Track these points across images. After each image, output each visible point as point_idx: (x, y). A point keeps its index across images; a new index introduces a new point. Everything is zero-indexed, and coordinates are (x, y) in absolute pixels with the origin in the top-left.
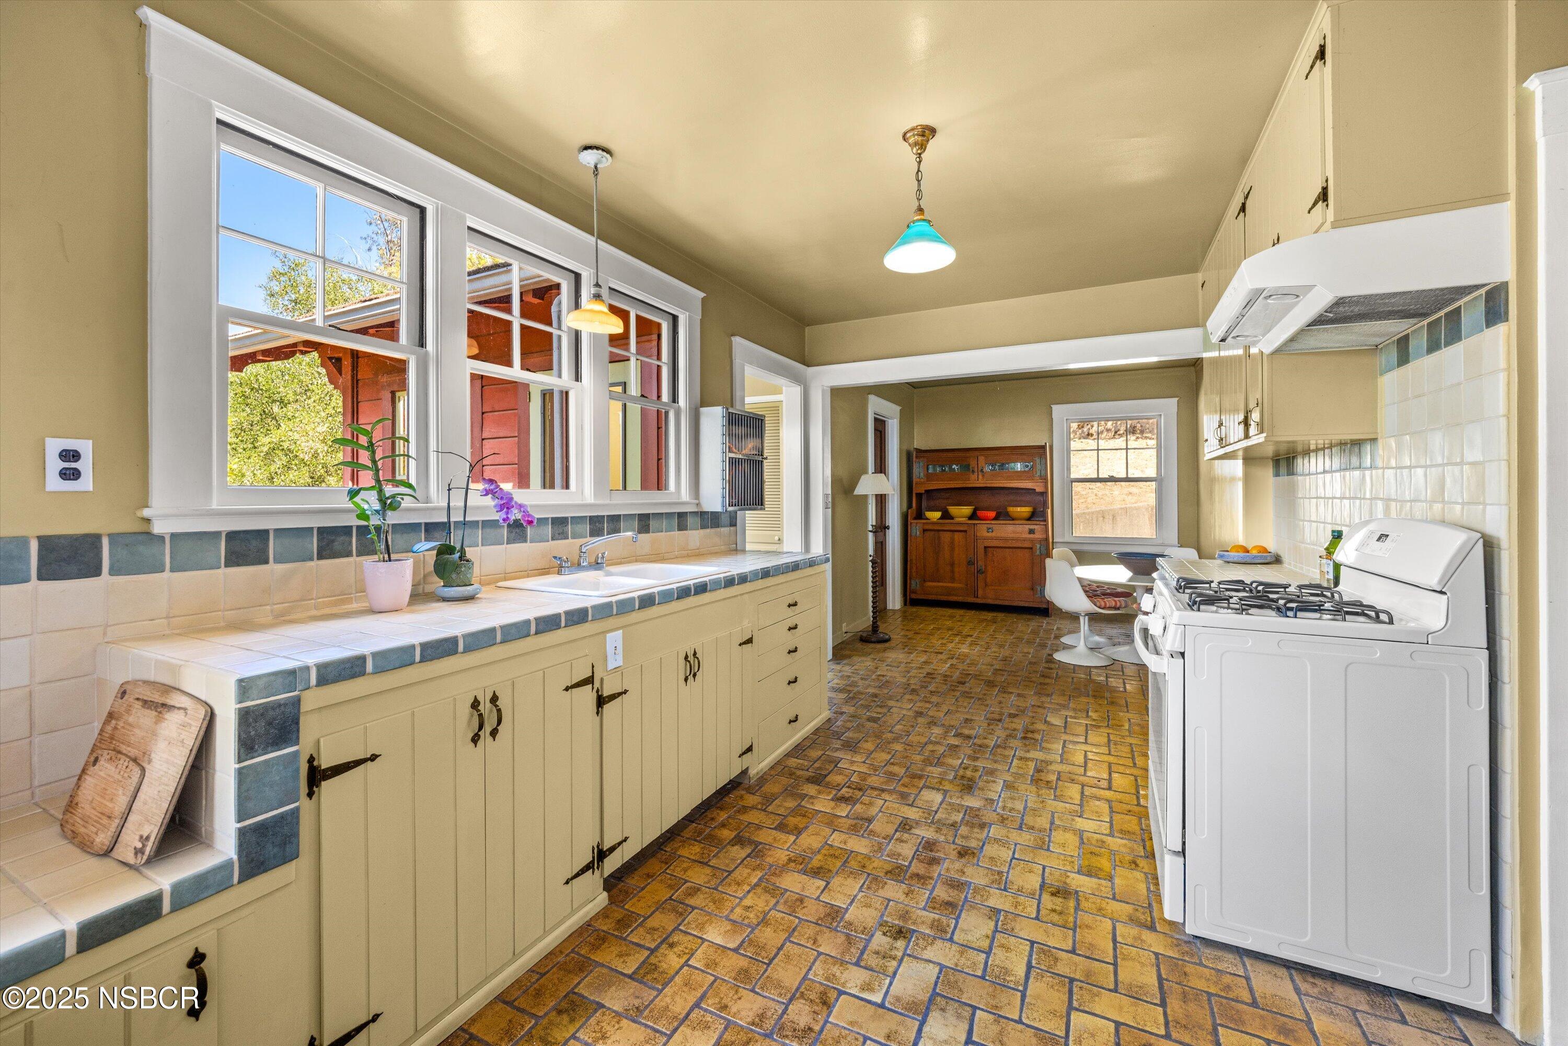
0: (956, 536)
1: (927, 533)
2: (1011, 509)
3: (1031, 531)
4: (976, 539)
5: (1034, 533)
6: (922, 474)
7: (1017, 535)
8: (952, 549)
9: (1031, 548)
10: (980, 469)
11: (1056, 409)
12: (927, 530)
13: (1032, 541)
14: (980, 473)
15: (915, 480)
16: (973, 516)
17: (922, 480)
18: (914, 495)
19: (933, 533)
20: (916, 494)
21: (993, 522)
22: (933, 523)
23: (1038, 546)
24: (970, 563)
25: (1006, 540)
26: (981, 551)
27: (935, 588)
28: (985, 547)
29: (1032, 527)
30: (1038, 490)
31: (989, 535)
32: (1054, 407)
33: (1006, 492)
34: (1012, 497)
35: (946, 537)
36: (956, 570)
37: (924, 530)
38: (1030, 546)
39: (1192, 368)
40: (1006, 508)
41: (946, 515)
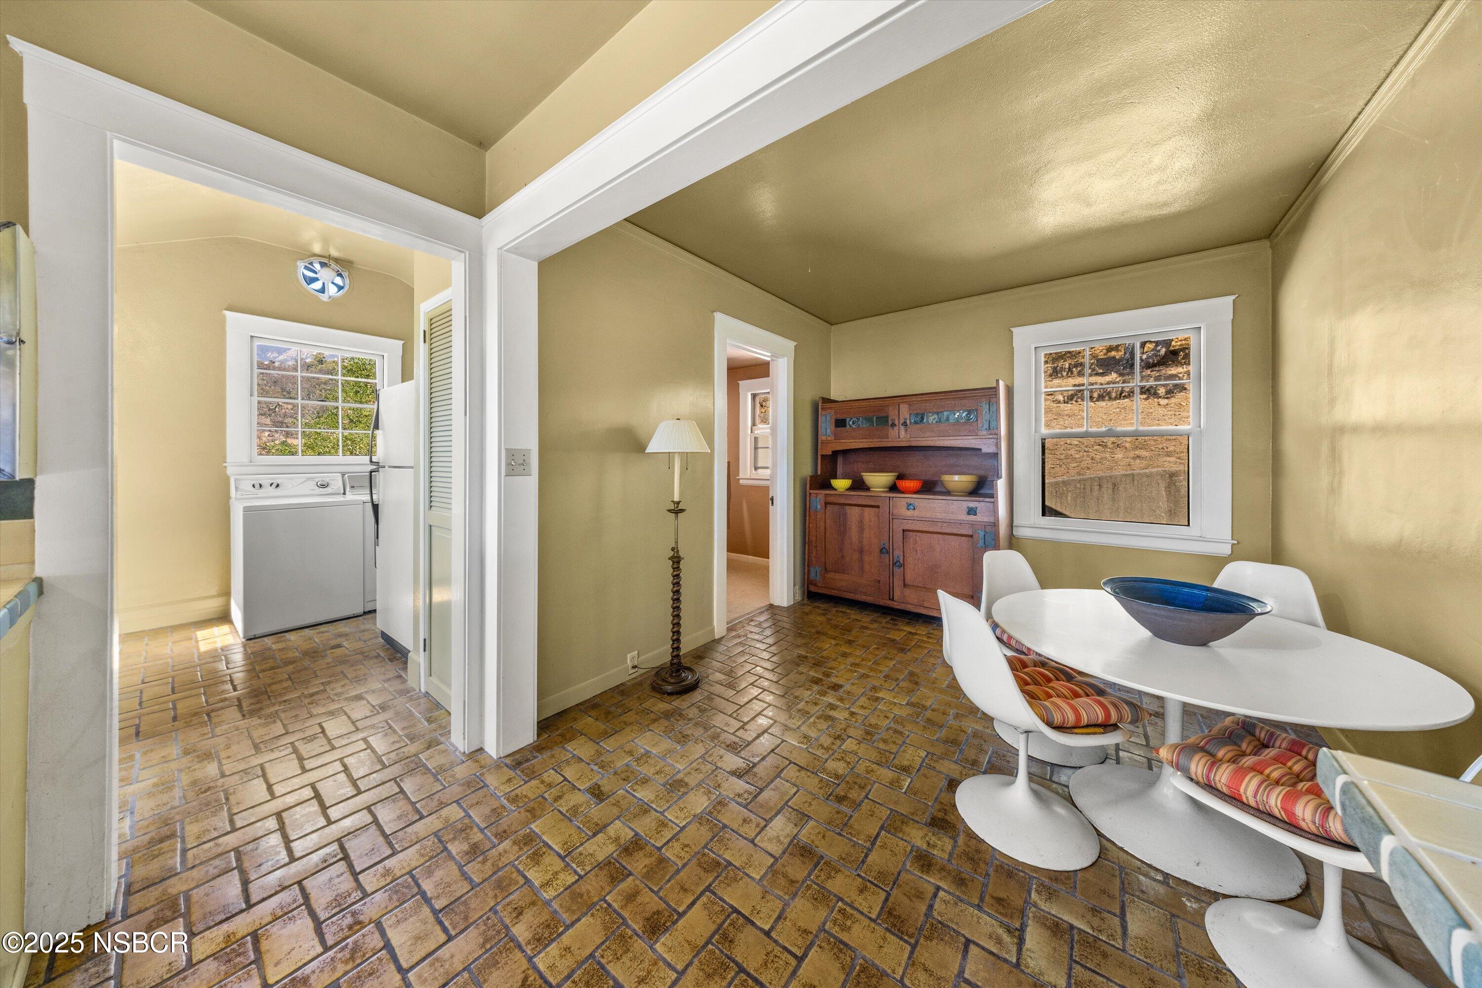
0: (866, 514)
1: (829, 507)
2: (946, 478)
3: (972, 511)
4: (891, 517)
5: (975, 514)
6: (828, 430)
7: (951, 516)
8: (861, 529)
9: (971, 536)
10: (902, 421)
11: (1019, 333)
12: (830, 504)
13: (972, 525)
14: (902, 428)
15: (822, 437)
16: (893, 488)
17: (829, 438)
18: (819, 457)
19: (837, 507)
20: (822, 456)
21: (914, 496)
22: (841, 495)
23: (982, 533)
24: (883, 551)
25: (933, 522)
26: (898, 537)
27: (842, 583)
28: (904, 531)
29: (972, 505)
30: (985, 450)
31: (910, 513)
32: (1015, 330)
33: (944, 453)
34: (952, 461)
35: (853, 513)
36: (866, 558)
37: (826, 504)
38: (970, 533)
39: (1266, 243)
40: (940, 477)
41: (859, 485)
